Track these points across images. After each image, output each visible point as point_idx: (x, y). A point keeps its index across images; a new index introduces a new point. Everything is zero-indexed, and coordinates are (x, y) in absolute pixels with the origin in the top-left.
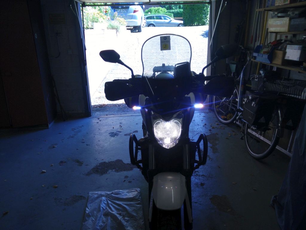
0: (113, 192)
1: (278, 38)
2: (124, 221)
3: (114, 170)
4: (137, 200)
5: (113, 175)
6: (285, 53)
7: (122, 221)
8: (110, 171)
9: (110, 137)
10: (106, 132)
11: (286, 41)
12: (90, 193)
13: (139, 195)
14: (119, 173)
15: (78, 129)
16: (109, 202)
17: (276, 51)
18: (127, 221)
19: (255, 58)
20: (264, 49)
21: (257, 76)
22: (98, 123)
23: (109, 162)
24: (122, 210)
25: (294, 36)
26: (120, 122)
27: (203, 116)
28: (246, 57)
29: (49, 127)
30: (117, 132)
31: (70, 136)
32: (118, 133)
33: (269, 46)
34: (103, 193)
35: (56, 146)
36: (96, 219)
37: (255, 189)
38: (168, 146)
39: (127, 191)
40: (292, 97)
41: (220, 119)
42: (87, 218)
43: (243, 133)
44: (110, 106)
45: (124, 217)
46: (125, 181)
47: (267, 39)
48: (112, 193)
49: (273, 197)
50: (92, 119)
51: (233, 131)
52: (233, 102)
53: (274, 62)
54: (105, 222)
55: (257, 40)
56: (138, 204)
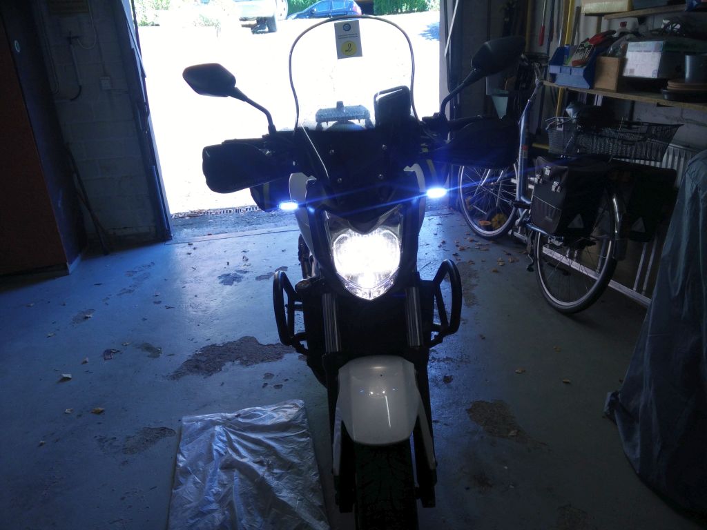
0: (241, 412)
1: (604, 29)
2: (271, 477)
3: (237, 362)
4: (298, 427)
5: (235, 374)
6: (623, 62)
7: (268, 478)
8: (228, 364)
9: (220, 285)
10: (210, 275)
11: (622, 34)
12: (184, 418)
13: (301, 416)
14: (249, 369)
15: (142, 273)
16: (233, 437)
17: (603, 58)
18: (279, 478)
19: (554, 77)
20: (572, 55)
21: (562, 120)
22: (189, 254)
23: (225, 345)
24: (265, 453)
25: (642, 20)
26: (244, 248)
27: (439, 224)
28: (532, 78)
29: (70, 272)
30: (238, 274)
31: (125, 289)
32: (241, 275)
33: (585, 48)
34: (216, 417)
35: (91, 316)
36: (204, 480)
37: (568, 381)
38: (370, 295)
39: (273, 408)
40: (639, 165)
41: (476, 227)
42: (181, 479)
43: (532, 255)
44: (217, 213)
45: (270, 467)
46: (266, 384)
47: (577, 33)
48: (238, 416)
49: (609, 394)
50: (173, 245)
51: (509, 254)
52: (504, 187)
53: (598, 85)
54: (225, 484)
55: (554, 38)
56: (302, 436)
